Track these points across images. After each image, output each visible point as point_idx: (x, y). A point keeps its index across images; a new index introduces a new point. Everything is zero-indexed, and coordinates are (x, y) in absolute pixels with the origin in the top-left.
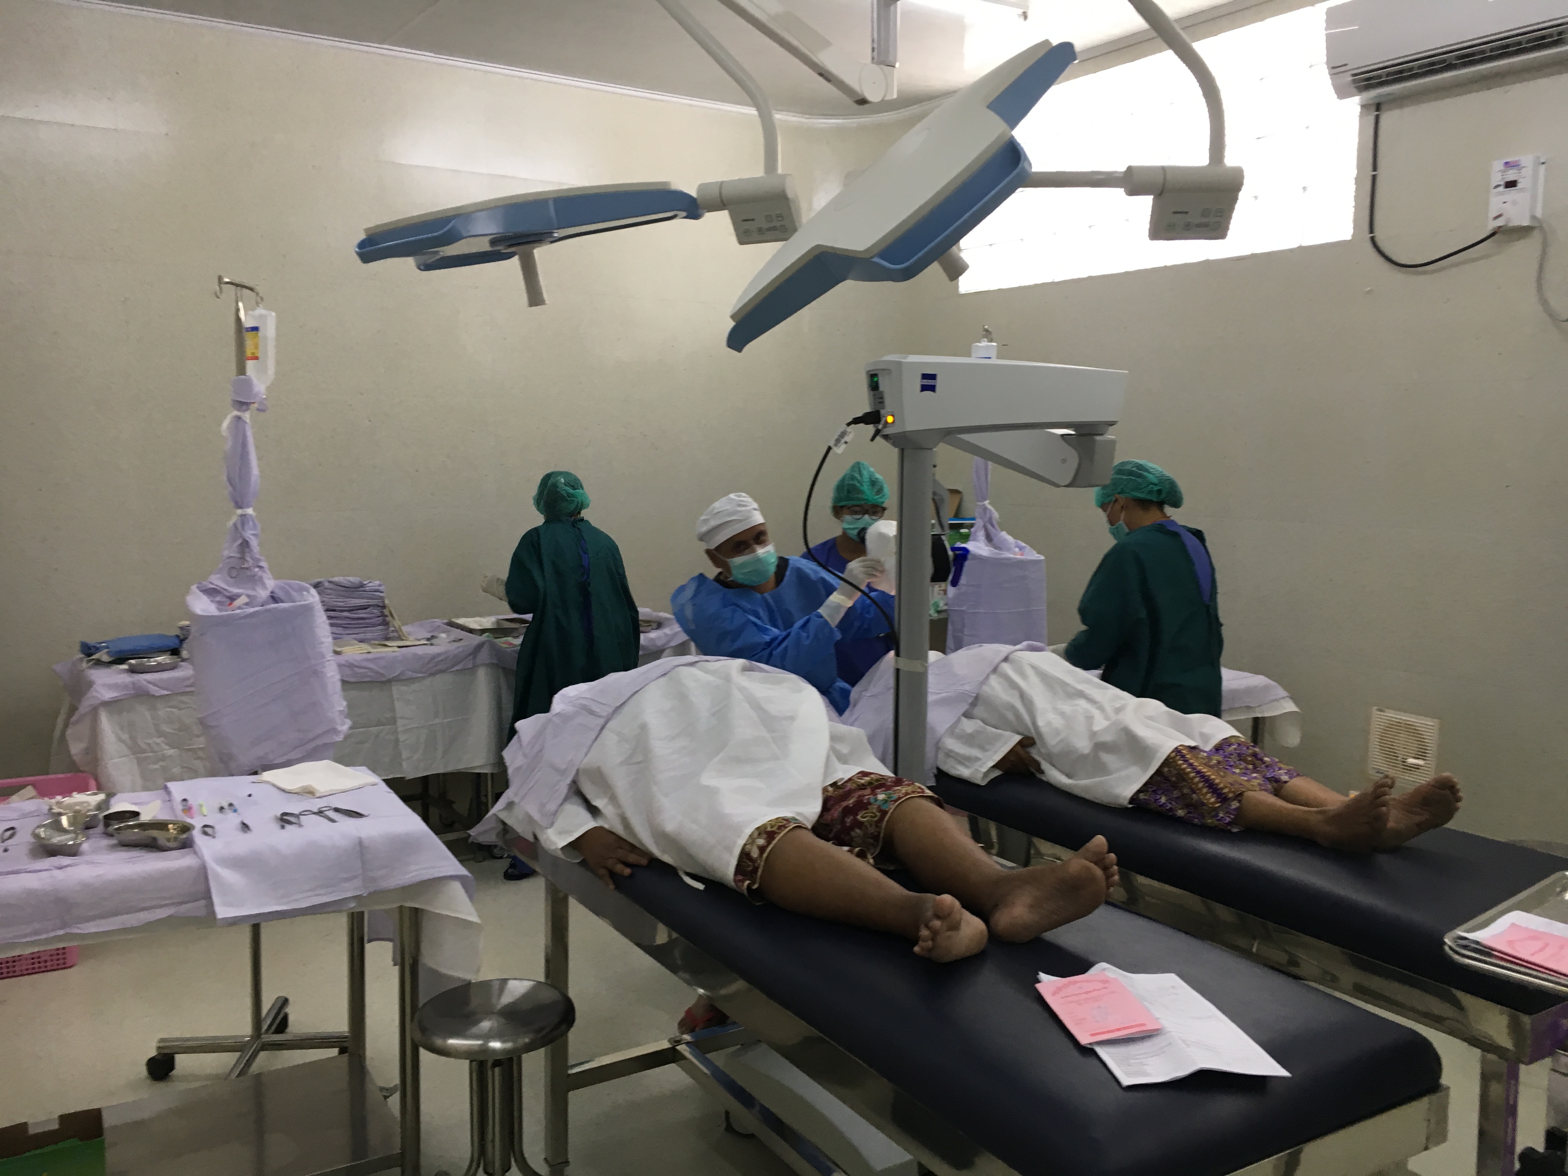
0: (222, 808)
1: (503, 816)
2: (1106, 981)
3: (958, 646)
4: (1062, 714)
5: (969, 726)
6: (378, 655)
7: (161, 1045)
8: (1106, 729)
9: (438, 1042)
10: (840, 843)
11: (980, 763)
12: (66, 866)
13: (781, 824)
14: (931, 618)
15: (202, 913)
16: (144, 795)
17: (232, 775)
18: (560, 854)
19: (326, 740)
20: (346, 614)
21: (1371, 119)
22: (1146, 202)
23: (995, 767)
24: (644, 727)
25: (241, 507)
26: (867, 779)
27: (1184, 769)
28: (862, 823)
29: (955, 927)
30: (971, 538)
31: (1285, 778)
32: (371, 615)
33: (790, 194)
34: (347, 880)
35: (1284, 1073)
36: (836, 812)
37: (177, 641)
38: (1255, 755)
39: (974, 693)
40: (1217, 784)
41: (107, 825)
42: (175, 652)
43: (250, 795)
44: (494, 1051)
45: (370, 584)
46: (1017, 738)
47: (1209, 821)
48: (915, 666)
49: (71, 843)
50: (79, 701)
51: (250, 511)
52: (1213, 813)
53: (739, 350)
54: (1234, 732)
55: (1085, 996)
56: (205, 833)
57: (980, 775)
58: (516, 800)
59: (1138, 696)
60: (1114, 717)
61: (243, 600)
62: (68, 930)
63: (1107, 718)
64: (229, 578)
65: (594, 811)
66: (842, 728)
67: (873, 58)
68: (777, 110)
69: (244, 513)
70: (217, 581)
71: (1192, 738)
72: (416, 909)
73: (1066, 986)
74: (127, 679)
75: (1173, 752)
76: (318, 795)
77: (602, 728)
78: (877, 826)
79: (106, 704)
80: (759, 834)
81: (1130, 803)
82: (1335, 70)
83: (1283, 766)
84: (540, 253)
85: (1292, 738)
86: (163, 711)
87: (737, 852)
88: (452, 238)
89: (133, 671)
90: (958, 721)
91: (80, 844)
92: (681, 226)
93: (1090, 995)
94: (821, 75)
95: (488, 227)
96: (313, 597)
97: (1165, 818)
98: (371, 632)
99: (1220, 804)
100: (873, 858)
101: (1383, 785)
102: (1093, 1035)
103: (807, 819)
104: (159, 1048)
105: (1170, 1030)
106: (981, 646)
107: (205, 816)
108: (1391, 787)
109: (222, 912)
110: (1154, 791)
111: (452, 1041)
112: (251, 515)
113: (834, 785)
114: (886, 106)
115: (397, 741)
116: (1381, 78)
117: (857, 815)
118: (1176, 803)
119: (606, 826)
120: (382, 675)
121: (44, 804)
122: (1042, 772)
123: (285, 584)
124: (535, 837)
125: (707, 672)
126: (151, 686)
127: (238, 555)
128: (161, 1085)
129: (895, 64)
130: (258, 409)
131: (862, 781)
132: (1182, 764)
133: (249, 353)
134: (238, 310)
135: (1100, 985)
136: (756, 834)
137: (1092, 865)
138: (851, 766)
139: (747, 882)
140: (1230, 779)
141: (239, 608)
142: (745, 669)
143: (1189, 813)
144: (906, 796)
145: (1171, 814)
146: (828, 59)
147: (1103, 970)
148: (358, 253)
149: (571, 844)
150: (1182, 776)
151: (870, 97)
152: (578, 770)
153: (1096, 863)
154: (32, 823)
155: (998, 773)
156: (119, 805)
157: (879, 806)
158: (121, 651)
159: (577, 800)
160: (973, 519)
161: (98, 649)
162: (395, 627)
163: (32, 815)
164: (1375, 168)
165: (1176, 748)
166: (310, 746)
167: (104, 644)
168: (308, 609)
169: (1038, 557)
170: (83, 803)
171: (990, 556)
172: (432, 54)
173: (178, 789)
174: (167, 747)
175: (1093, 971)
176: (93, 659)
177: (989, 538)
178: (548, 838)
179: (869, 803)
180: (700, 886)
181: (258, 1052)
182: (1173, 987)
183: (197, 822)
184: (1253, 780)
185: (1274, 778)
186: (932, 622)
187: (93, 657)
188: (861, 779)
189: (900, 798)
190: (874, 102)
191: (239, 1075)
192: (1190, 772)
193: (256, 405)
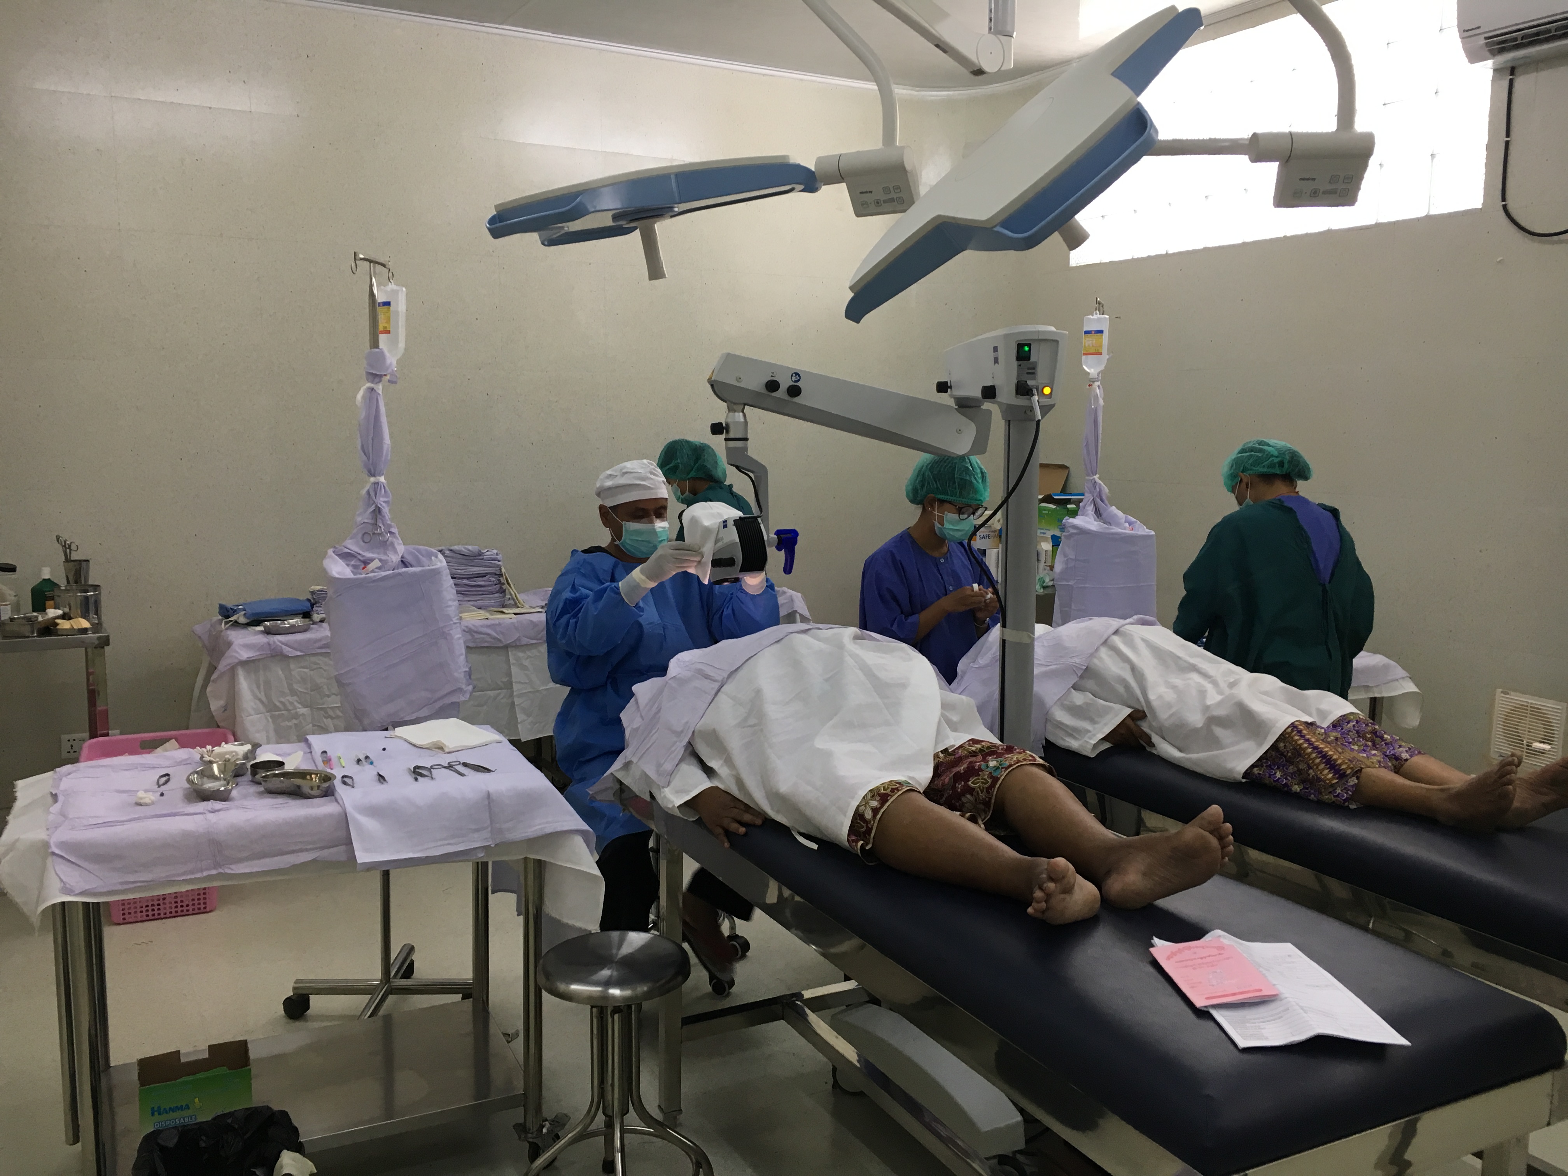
0: (359, 761)
1: (619, 776)
2: (1221, 948)
3: (1065, 621)
4: (1174, 687)
5: (1079, 698)
6: (497, 622)
7: (297, 985)
8: (1219, 704)
9: (562, 987)
10: (953, 808)
11: (1089, 734)
12: (218, 811)
13: (895, 787)
14: (1037, 593)
15: (343, 858)
16: (285, 747)
17: (365, 730)
18: (677, 813)
19: (454, 699)
20: (465, 581)
21: (1506, 84)
22: (1270, 170)
23: (1104, 739)
24: (758, 692)
25: (374, 476)
26: (979, 746)
27: (1300, 745)
28: (974, 789)
29: (1068, 890)
30: (1079, 512)
31: (1405, 755)
32: (490, 583)
33: (908, 167)
34: (477, 830)
35: (1402, 1041)
36: (947, 778)
37: (309, 604)
38: (1374, 732)
39: (1085, 666)
40: (1336, 760)
41: (254, 774)
42: (307, 615)
43: (384, 749)
44: (614, 997)
45: (488, 553)
46: (1128, 711)
47: (1327, 797)
48: (1023, 638)
49: (222, 789)
50: (219, 661)
51: (382, 479)
52: (1331, 790)
53: (858, 322)
54: (1353, 709)
55: (1200, 961)
56: (345, 783)
57: (1090, 747)
58: (635, 760)
59: (1251, 672)
60: (1227, 691)
61: (376, 564)
62: (221, 870)
63: (1220, 692)
64: (362, 543)
65: (709, 771)
66: (954, 697)
67: (990, 29)
68: (897, 84)
69: (376, 481)
70: (352, 546)
71: (1310, 715)
72: (540, 861)
73: (1180, 951)
74: (263, 639)
75: (1289, 727)
76: (447, 750)
77: (719, 691)
78: (988, 792)
79: (244, 663)
80: (873, 796)
81: (1243, 777)
82: (1467, 33)
83: (1403, 744)
84: (662, 228)
85: (1412, 719)
86: (297, 671)
87: (851, 814)
88: (578, 213)
89: (268, 632)
90: (1068, 692)
91: (231, 790)
92: (798, 199)
93: (1204, 961)
94: (937, 46)
95: (610, 203)
96: (441, 562)
97: (1281, 793)
98: (490, 599)
99: (1337, 781)
100: (983, 824)
101: (1511, 763)
102: (1207, 998)
103: (920, 784)
104: (294, 989)
105: (1286, 995)
106: (1091, 619)
107: (344, 767)
108: (1518, 765)
109: (363, 857)
110: (1270, 766)
111: (574, 987)
112: (383, 483)
113: (945, 751)
114: (1003, 76)
115: (513, 703)
116: (1517, 41)
117: (969, 781)
118: (1292, 778)
119: (721, 786)
120: (500, 640)
121: (195, 753)
122: (1153, 745)
123: (413, 549)
124: (652, 796)
125: (819, 640)
126: (284, 647)
127: (372, 522)
128: (298, 1024)
129: (1013, 34)
130: (389, 381)
131: (973, 749)
132: (1299, 739)
133: (381, 328)
134: (371, 286)
135: (1215, 952)
136: (869, 796)
137: (1207, 834)
138: (962, 734)
139: (861, 843)
140: (1348, 755)
141: (372, 571)
142: (856, 638)
143: (1305, 788)
144: (1017, 763)
145: (1286, 789)
146: (945, 31)
147: (1217, 937)
148: (489, 229)
149: (687, 804)
150: (1298, 751)
151: (986, 68)
152: (694, 732)
153: (1211, 832)
154: (188, 770)
155: (1107, 745)
156: (265, 755)
157: (990, 773)
158: (257, 614)
159: (694, 761)
160: (1083, 495)
161: (235, 612)
162: (511, 595)
163: (185, 763)
164: (1508, 135)
165: (1292, 724)
166: (438, 705)
167: (241, 607)
168: (436, 572)
169: (1148, 532)
170: (232, 752)
171: (1101, 530)
172: (550, 34)
173: (318, 742)
174: (300, 706)
175: (1207, 938)
176: (231, 621)
177: (1098, 513)
178: (665, 797)
179: (980, 769)
180: (815, 846)
181: (388, 995)
182: (1289, 956)
183: (338, 773)
184: (1372, 757)
185: (1395, 755)
186: (1038, 597)
187: (231, 619)
188: (972, 746)
189: (1011, 766)
190: (990, 73)
191: (370, 1017)
192: (1306, 748)
193: (388, 377)
